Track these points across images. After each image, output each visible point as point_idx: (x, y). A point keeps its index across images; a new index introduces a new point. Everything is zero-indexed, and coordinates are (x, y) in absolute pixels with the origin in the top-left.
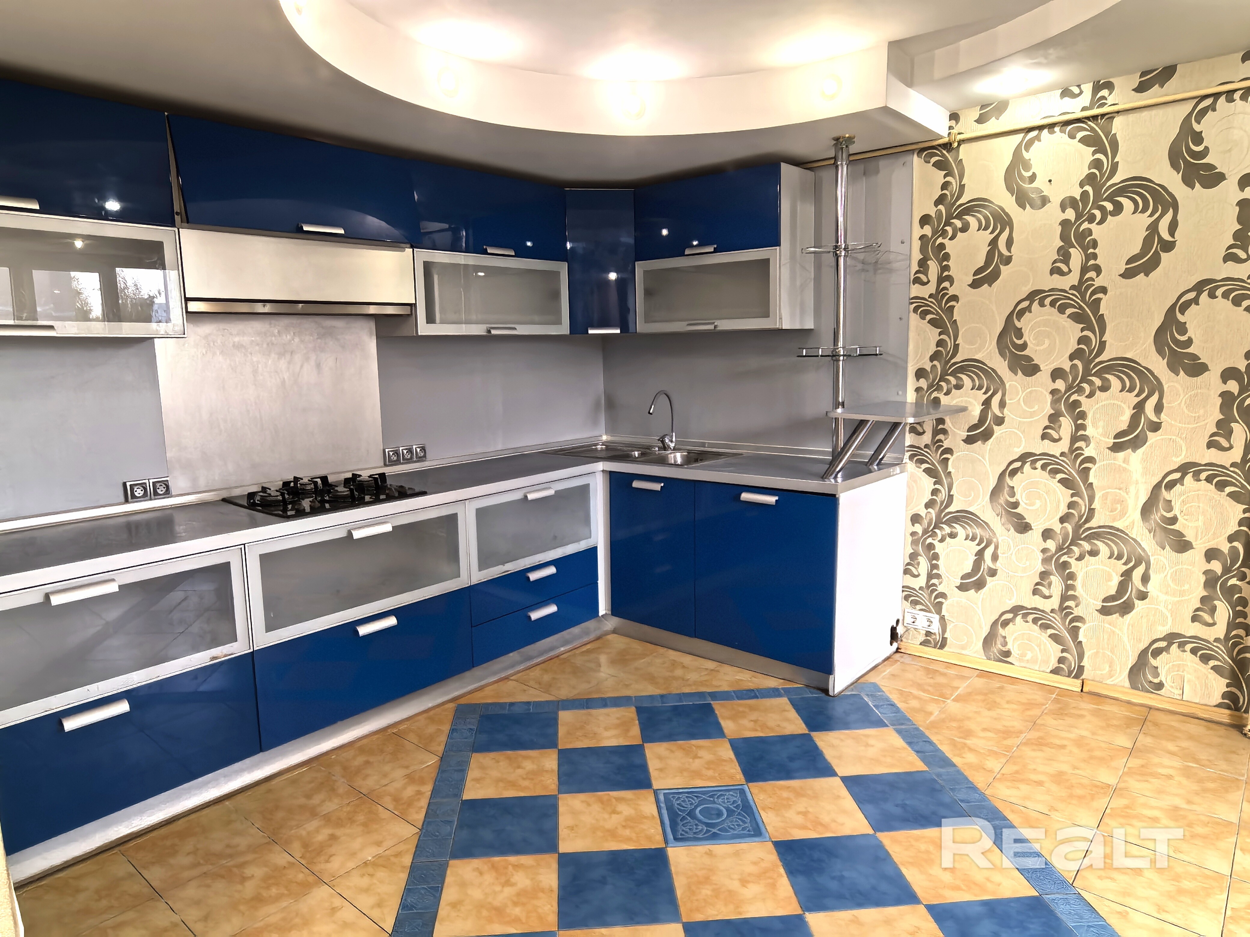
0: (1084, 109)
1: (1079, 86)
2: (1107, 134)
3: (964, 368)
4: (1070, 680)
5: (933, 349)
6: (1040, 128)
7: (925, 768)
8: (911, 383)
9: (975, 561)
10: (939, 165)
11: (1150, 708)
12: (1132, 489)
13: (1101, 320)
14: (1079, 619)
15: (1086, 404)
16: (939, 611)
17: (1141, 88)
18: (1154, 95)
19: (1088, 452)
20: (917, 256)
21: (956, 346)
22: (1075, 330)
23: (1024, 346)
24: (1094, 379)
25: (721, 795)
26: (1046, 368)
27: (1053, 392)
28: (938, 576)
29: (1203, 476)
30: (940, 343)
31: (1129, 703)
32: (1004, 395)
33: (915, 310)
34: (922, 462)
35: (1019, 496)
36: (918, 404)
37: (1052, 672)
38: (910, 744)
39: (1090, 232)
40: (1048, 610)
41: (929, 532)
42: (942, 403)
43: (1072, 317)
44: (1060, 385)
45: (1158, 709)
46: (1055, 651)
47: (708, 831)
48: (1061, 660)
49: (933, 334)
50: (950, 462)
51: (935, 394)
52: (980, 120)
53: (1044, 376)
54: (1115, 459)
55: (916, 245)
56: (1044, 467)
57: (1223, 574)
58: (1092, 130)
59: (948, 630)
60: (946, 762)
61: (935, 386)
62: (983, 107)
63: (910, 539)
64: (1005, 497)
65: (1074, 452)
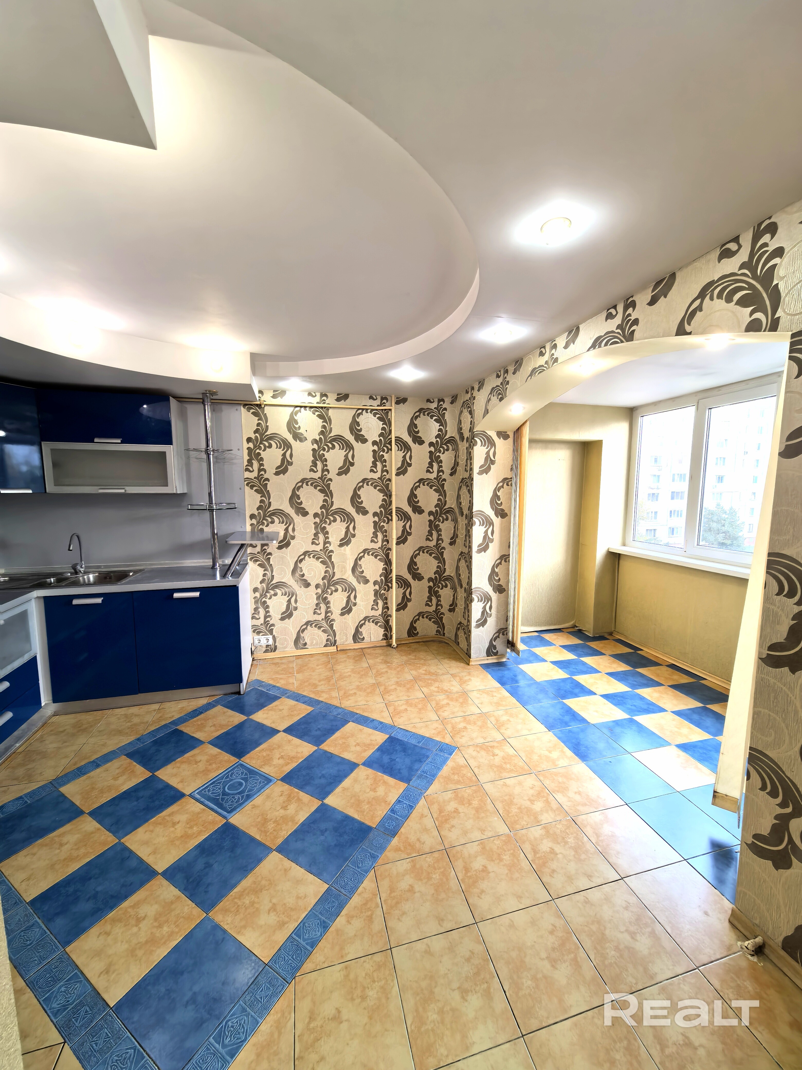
0: (318, 403)
1: (315, 393)
2: (327, 415)
3: (274, 513)
4: (332, 648)
5: (258, 504)
6: (301, 407)
7: (312, 709)
8: (248, 522)
9: (287, 605)
10: (255, 414)
11: (362, 649)
12: (348, 562)
13: (331, 492)
14: (333, 620)
15: (328, 528)
16: (271, 633)
17: (338, 400)
18: (342, 404)
19: (330, 548)
20: (246, 457)
21: (270, 503)
22: (321, 497)
23: (301, 503)
24: (330, 517)
25: (232, 774)
26: (311, 513)
27: (315, 523)
28: (270, 616)
29: (370, 553)
30: (262, 501)
31: (354, 649)
32: (294, 525)
33: (247, 485)
34: (256, 561)
35: (305, 571)
36: (253, 531)
37: (324, 647)
38: (297, 701)
39: (324, 455)
40: (321, 620)
41: (263, 595)
42: (265, 531)
43: (320, 490)
44: (317, 520)
45: (364, 648)
46: (324, 637)
47: (243, 797)
48: (327, 640)
49: (258, 497)
50: (271, 559)
51: (261, 527)
52: (274, 397)
53: (310, 516)
54: (341, 550)
55: (246, 452)
56: (314, 557)
57: (379, 590)
58: (321, 412)
59: (277, 641)
60: (319, 702)
61: (260, 523)
62: (274, 391)
63: (253, 601)
64: (298, 573)
65: (325, 549)
